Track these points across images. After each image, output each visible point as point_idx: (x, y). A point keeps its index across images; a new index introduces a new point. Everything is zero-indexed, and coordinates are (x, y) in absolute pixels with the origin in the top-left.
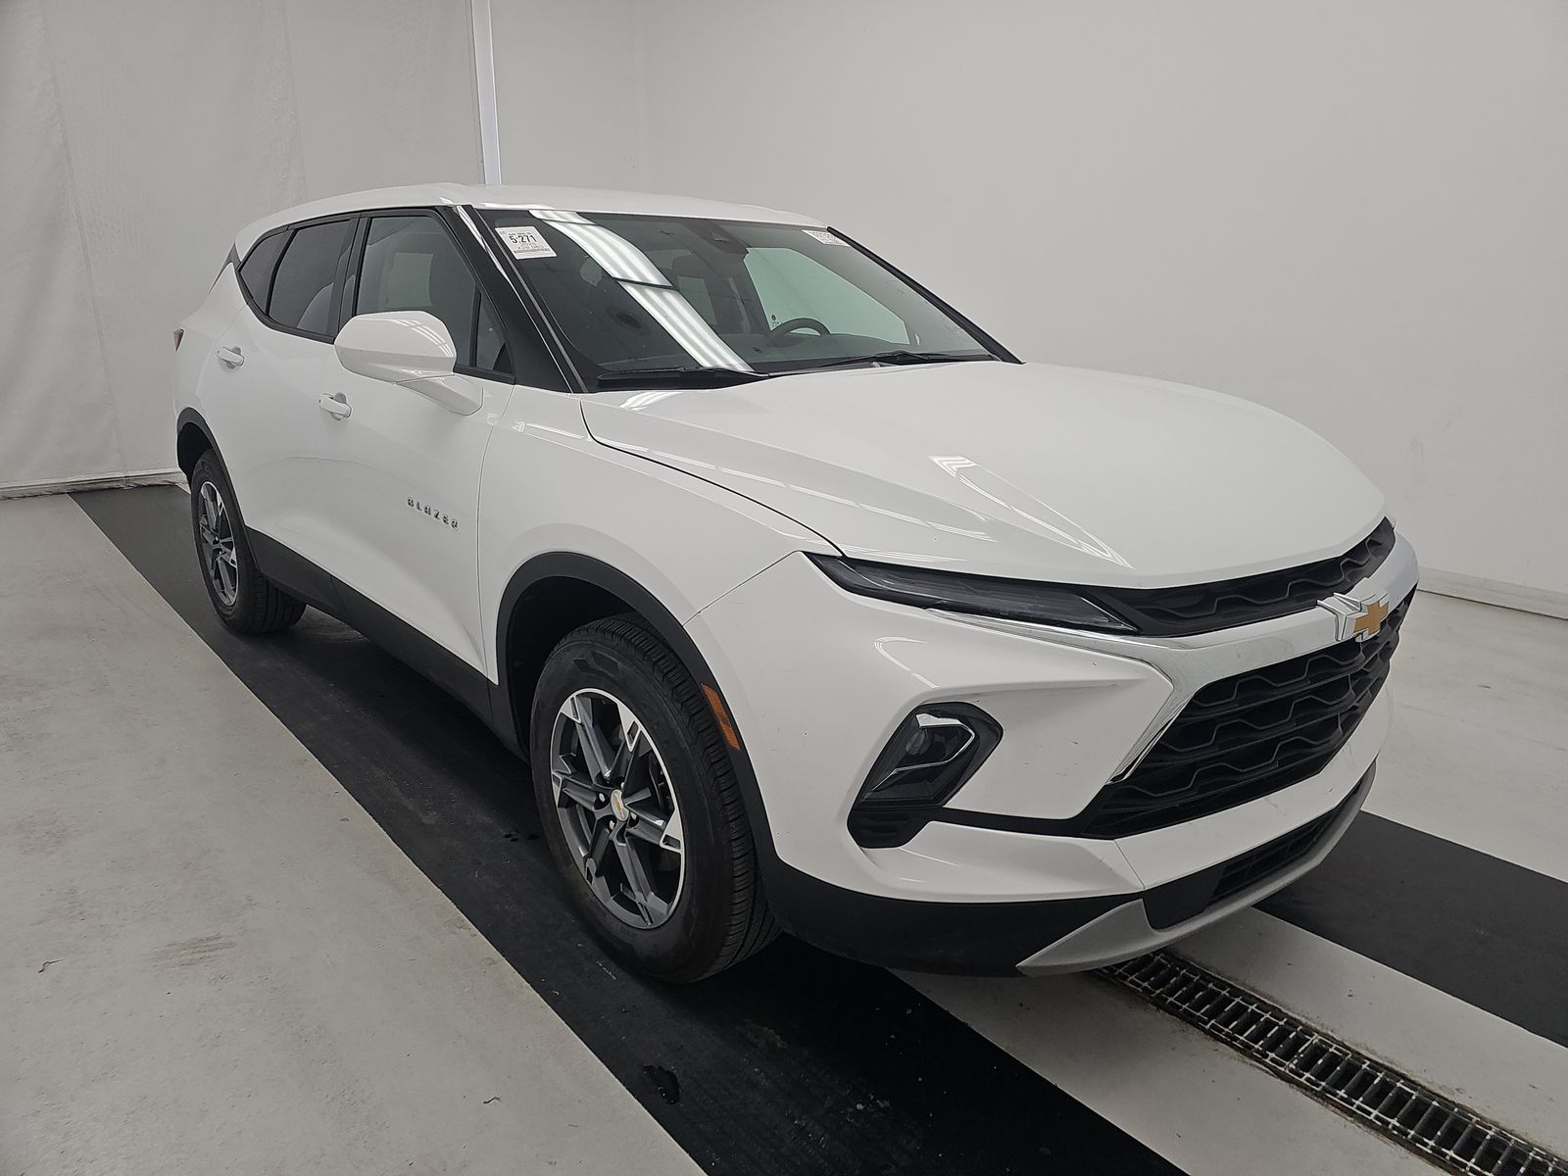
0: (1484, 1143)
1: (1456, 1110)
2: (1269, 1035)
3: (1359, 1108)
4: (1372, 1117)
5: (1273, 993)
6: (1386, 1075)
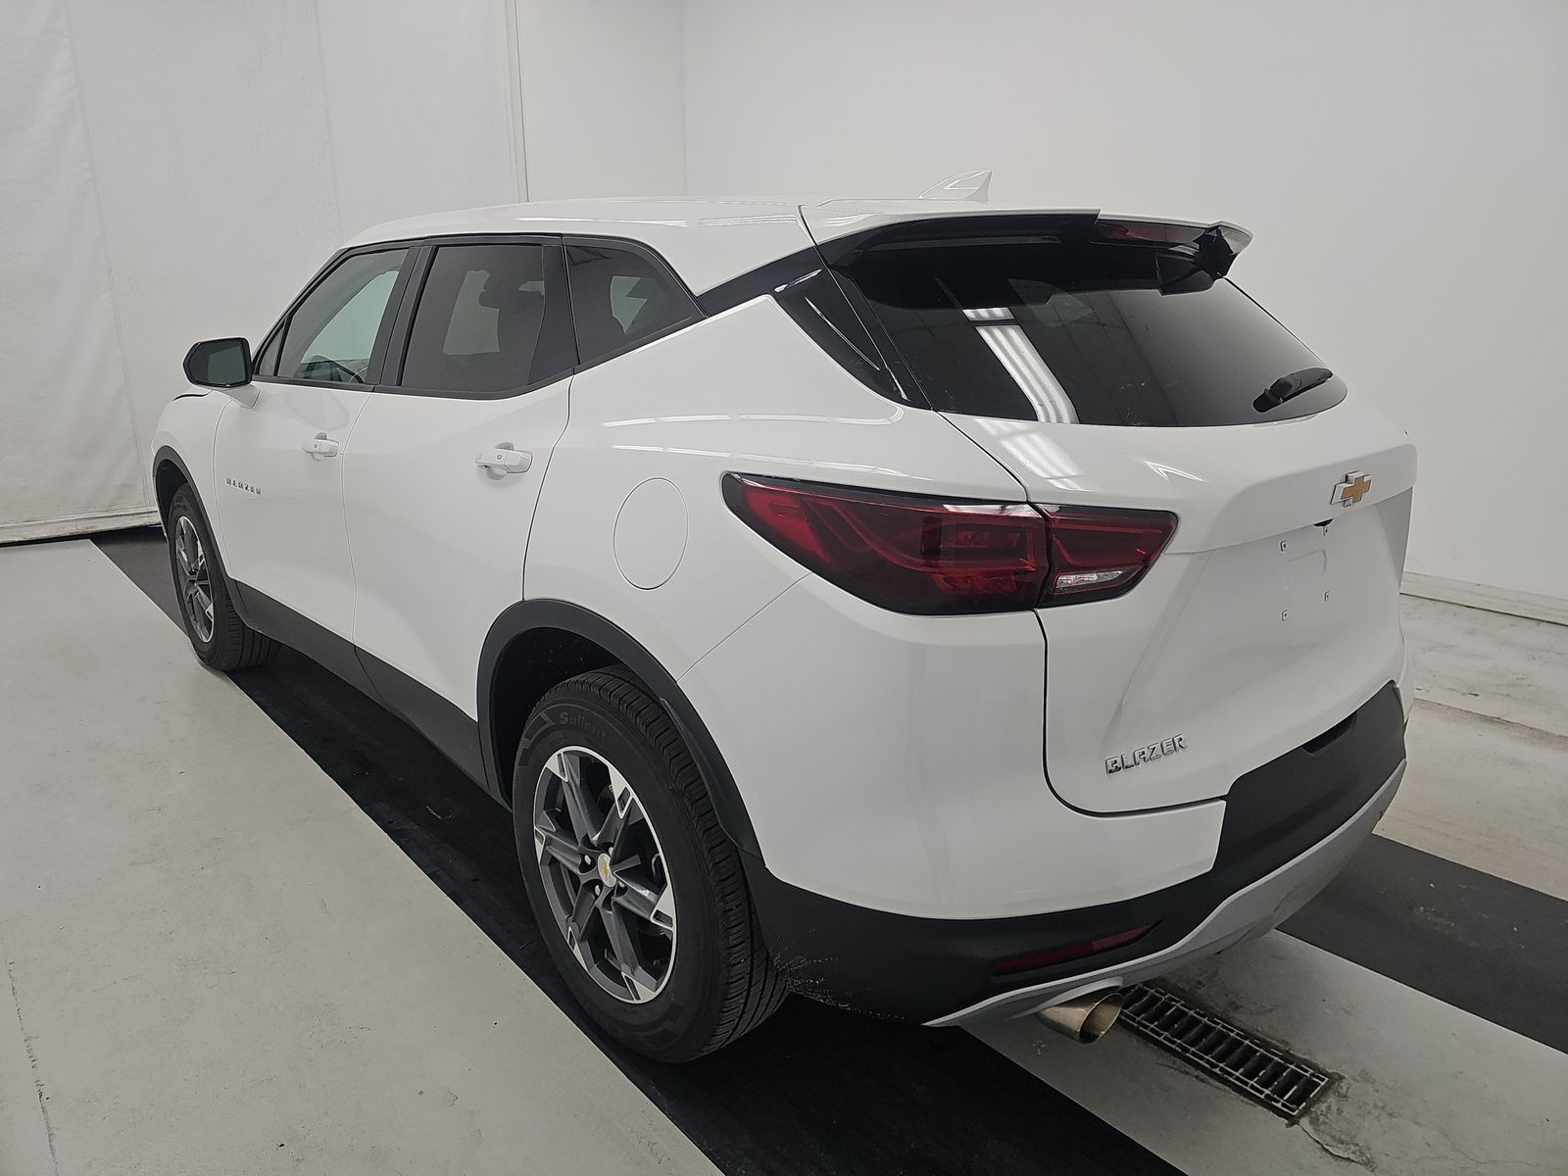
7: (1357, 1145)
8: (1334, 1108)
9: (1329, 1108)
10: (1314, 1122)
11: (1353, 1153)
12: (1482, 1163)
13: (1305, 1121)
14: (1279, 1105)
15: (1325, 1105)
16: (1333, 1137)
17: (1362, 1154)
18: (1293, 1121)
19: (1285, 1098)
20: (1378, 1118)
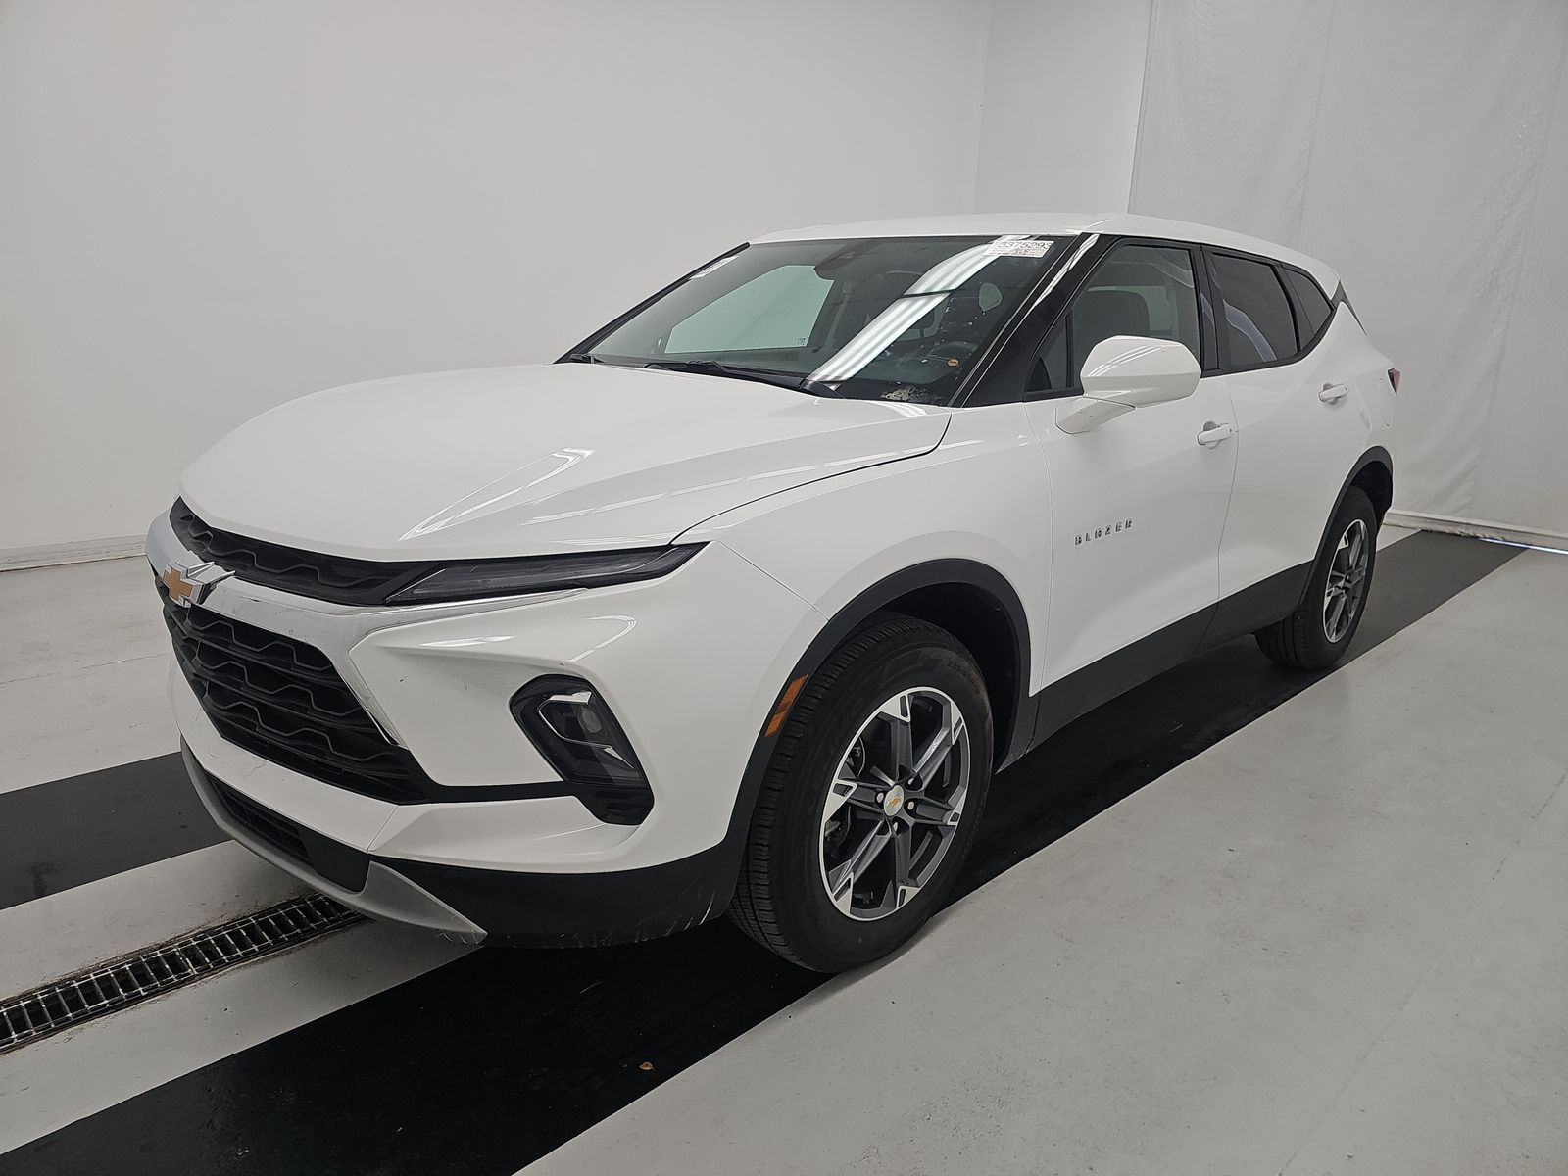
0: (11, 1028)
1: (53, 1026)
2: (217, 948)
3: (107, 971)
4: (91, 975)
5: (259, 967)
6: (122, 999)
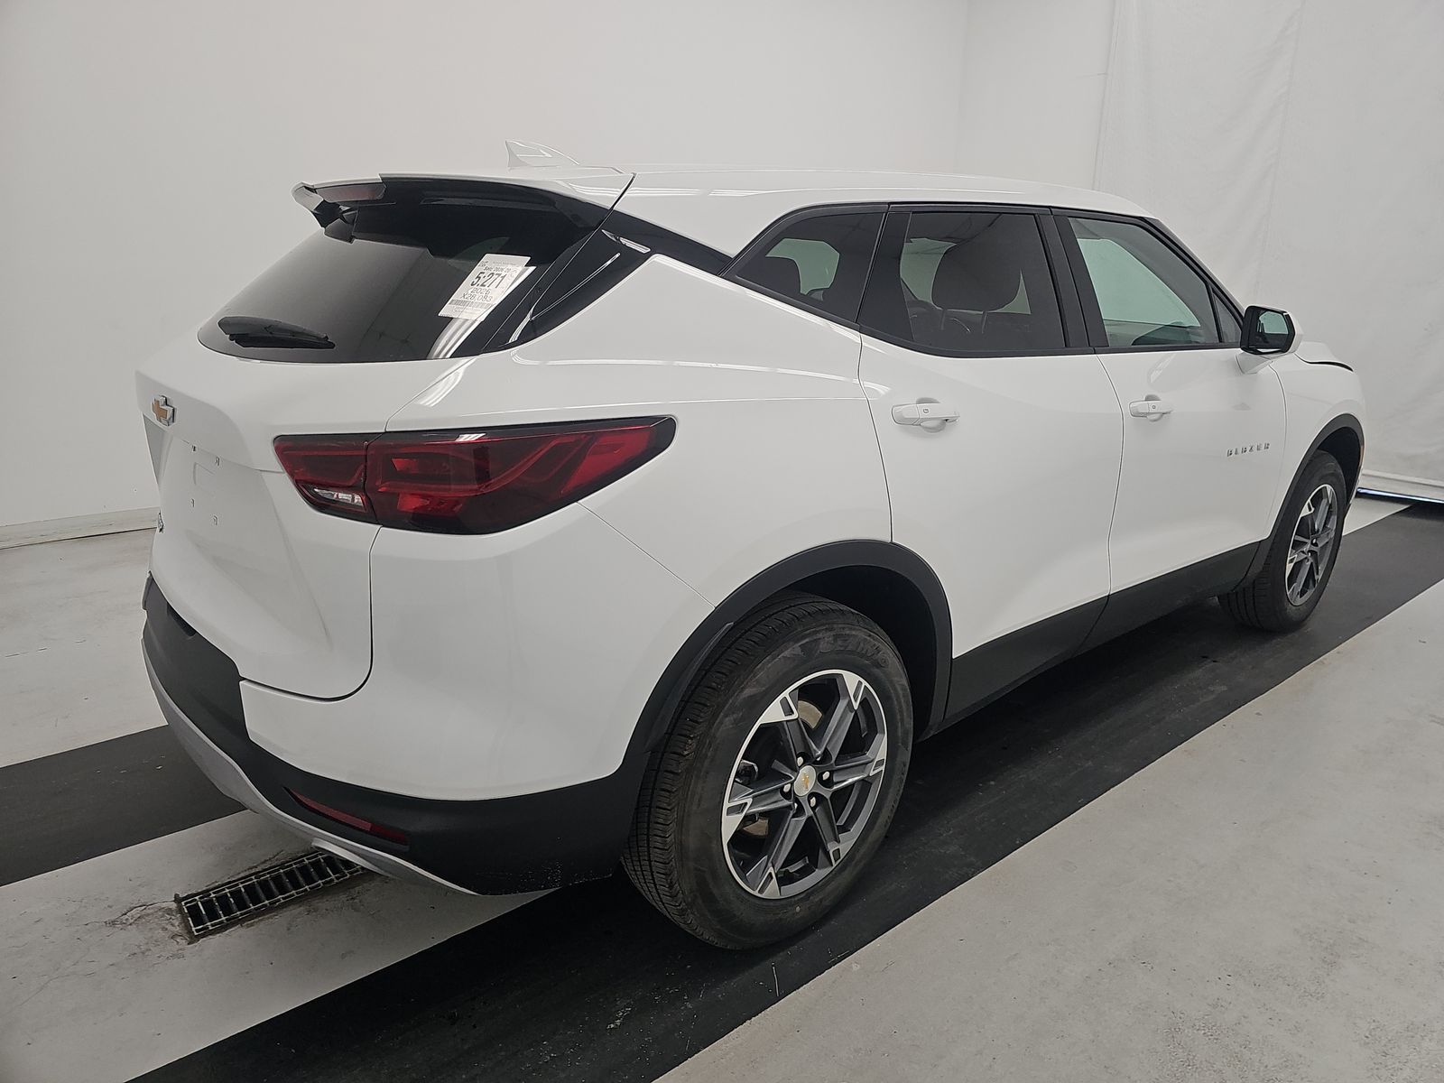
7: (131, 924)
8: (169, 927)
9: (173, 925)
10: (169, 911)
11: (127, 919)
12: (48, 982)
13: (174, 906)
14: (197, 898)
15: (177, 924)
16: (148, 915)
17: (122, 923)
18: (178, 900)
19: (200, 905)
20: (139, 946)
